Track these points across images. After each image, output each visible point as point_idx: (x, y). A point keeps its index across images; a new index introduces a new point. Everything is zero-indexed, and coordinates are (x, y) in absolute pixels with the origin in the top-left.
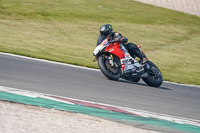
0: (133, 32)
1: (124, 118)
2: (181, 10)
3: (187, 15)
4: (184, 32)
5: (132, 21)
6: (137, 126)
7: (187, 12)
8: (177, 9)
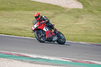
0: (26, 15)
1: (24, 59)
2: (50, 3)
3: (53, 5)
4: (52, 14)
5: (26, 10)
6: (31, 63)
7: (52, 4)
8: (48, 3)
